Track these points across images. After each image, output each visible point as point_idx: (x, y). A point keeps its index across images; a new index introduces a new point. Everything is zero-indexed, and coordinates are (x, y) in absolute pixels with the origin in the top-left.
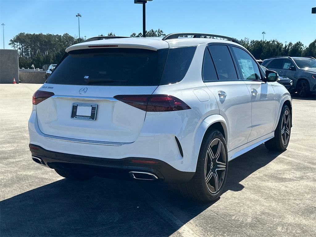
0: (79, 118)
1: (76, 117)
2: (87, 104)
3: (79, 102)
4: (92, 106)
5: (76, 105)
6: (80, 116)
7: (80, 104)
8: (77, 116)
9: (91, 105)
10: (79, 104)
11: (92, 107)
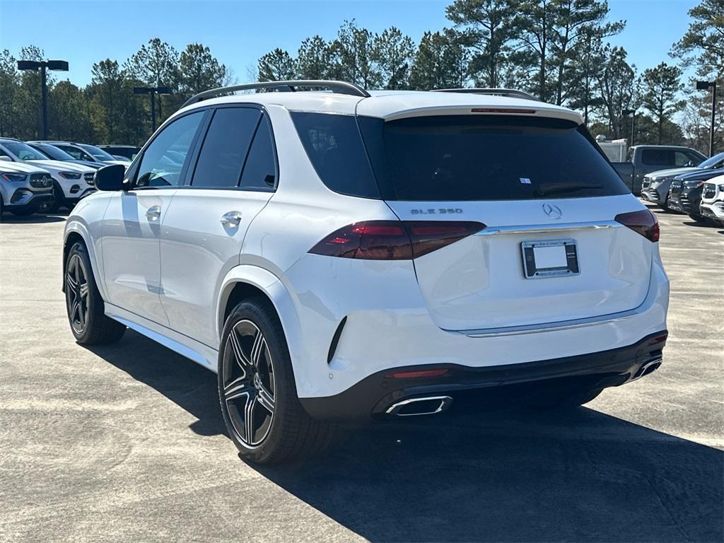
0: (545, 275)
1: (537, 274)
2: (554, 242)
3: (533, 238)
4: (565, 243)
5: (531, 246)
6: (544, 269)
7: (539, 243)
8: (537, 270)
9: (564, 241)
10: (537, 243)
11: (566, 247)
